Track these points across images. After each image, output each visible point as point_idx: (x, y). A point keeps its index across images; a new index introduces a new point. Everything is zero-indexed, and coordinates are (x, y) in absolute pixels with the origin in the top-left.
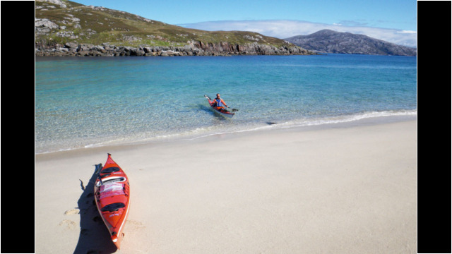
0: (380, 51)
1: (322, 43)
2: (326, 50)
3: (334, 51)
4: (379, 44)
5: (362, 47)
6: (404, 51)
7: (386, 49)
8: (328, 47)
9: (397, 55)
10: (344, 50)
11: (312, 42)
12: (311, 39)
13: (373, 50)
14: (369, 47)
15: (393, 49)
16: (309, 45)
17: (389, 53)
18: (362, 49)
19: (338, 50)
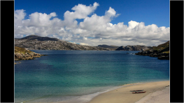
0: (66, 48)
1: (31, 43)
2: (34, 48)
3: (39, 48)
4: (65, 43)
5: (56, 45)
6: (79, 47)
7: (69, 46)
8: (35, 46)
9: (76, 50)
10: (45, 48)
11: (24, 43)
12: (24, 41)
13: (62, 47)
14: (60, 46)
15: (73, 47)
16: (22, 44)
17: (72, 49)
18: (56, 47)
19: (42, 47)
